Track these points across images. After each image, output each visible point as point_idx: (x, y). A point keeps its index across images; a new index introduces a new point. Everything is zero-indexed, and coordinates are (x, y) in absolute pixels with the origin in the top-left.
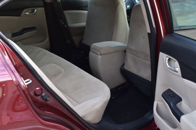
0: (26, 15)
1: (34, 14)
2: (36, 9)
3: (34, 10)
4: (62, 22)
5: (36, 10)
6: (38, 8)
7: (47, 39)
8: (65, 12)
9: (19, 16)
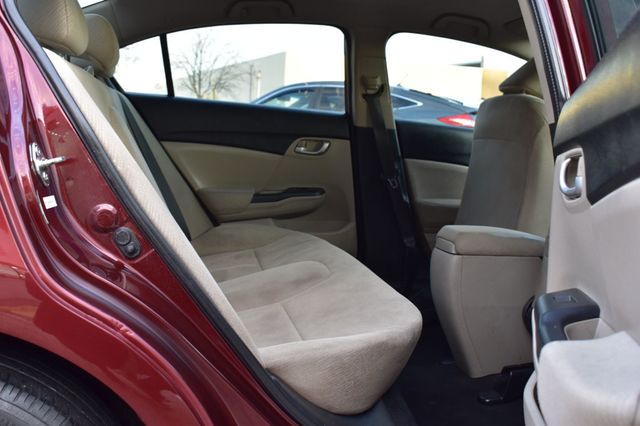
0: (300, 153)
1: (320, 154)
2: (327, 142)
3: (322, 145)
4: (393, 182)
5: (326, 145)
6: (331, 140)
7: (352, 226)
8: (410, 161)
9: (282, 154)
